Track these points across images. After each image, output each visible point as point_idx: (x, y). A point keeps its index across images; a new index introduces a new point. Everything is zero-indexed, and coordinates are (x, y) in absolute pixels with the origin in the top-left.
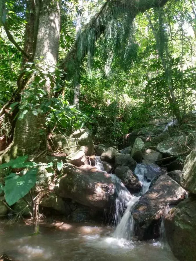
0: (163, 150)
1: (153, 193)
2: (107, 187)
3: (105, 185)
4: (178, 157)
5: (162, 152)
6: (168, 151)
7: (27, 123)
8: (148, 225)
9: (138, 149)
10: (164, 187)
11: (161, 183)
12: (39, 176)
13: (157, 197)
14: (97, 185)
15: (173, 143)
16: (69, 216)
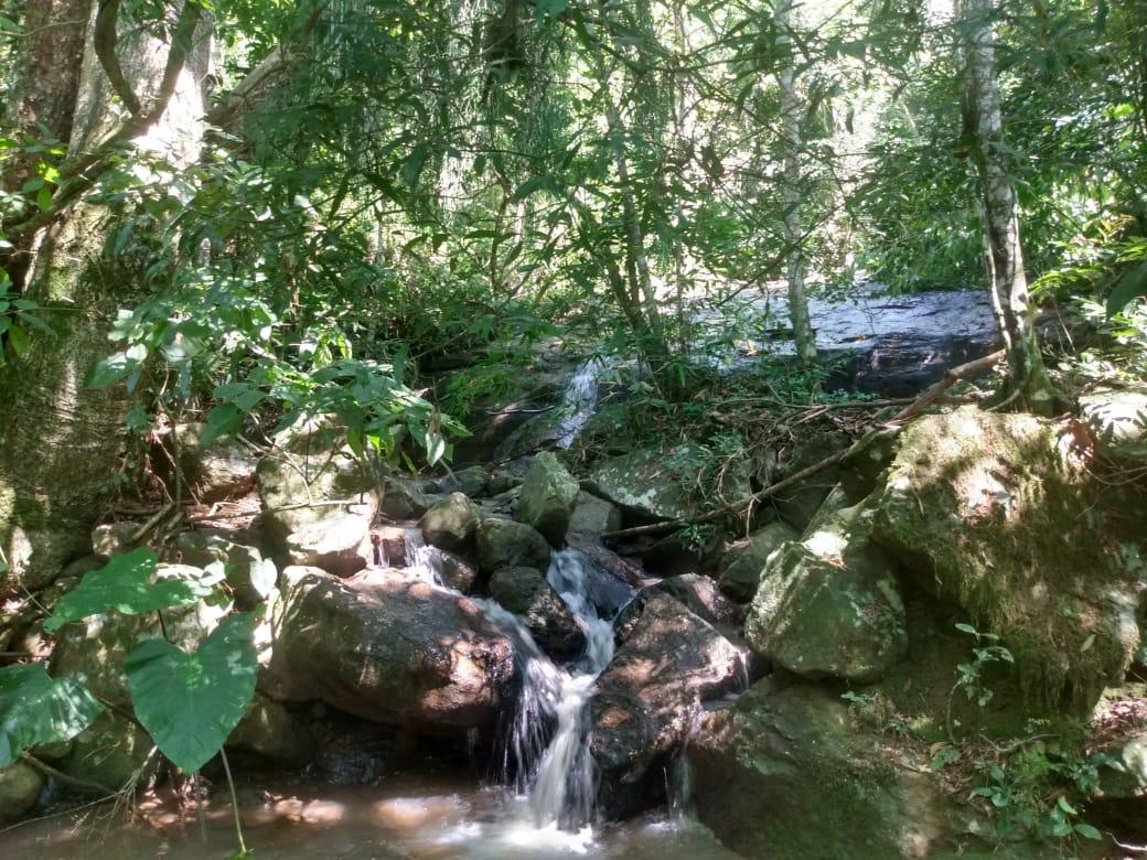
0: (623, 496)
1: (638, 661)
2: (488, 655)
3: (483, 647)
4: (685, 527)
5: (621, 501)
6: (645, 500)
7: (72, 380)
8: (640, 769)
9: (560, 501)
10: (670, 640)
11: (659, 625)
12: (177, 623)
13: (654, 674)
14: (457, 652)
15: (658, 473)
16: (308, 768)
